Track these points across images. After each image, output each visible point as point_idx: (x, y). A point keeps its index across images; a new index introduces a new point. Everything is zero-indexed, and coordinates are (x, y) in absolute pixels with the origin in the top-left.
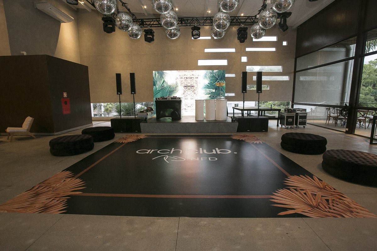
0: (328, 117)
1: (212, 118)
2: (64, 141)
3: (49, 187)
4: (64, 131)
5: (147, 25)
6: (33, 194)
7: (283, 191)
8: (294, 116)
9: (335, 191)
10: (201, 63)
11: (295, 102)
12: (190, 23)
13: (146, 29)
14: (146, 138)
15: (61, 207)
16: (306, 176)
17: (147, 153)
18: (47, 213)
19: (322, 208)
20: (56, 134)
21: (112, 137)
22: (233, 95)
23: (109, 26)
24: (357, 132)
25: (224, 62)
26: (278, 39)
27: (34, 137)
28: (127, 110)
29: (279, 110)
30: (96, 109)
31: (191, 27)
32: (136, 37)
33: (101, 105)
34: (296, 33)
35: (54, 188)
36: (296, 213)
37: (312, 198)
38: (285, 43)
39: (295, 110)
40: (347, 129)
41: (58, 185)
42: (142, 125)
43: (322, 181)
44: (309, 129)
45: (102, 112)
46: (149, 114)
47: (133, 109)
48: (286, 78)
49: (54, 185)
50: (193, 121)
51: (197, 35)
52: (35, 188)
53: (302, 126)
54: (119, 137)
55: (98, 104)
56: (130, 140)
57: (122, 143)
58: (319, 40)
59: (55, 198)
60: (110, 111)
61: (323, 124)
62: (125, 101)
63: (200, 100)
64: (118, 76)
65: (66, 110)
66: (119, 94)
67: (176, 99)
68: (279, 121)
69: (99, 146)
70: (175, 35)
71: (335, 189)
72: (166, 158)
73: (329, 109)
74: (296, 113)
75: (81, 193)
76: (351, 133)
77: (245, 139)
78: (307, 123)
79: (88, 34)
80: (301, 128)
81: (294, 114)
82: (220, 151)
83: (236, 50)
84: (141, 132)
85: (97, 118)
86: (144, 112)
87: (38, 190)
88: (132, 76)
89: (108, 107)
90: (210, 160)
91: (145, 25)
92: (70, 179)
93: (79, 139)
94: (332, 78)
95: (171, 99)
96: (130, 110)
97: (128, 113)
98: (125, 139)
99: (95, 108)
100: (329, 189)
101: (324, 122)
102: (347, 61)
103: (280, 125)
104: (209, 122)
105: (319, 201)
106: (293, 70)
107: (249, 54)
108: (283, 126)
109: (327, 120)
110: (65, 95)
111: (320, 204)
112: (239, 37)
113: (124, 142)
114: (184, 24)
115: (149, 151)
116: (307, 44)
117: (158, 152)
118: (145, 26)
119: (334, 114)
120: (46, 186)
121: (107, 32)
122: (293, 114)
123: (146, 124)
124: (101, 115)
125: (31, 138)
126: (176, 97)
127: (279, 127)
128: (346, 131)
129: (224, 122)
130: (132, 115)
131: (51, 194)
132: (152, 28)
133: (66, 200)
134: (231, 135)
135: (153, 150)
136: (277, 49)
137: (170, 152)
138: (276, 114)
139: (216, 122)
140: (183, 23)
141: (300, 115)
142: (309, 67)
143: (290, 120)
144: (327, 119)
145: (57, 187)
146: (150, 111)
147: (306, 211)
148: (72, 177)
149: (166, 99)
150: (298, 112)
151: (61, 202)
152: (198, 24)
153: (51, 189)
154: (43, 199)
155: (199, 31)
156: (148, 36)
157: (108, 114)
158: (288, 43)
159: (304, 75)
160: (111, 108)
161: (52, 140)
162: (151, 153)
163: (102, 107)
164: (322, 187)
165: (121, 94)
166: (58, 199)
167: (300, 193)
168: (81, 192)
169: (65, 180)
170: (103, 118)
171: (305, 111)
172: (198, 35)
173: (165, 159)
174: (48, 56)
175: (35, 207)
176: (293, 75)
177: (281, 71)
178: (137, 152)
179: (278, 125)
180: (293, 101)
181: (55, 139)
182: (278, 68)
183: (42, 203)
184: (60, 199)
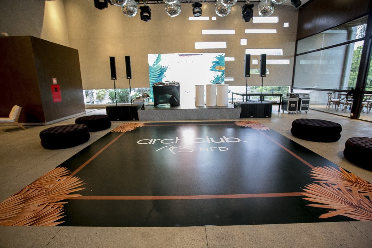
0: (328, 101)
1: (213, 104)
2: (57, 133)
3: (41, 188)
5: (143, 1)
6: (22, 199)
7: (313, 186)
8: (296, 101)
9: (369, 185)
11: (294, 87)
13: (143, 5)
14: (145, 126)
15: (56, 216)
16: (330, 166)
17: (150, 143)
19: (366, 208)
20: (47, 123)
21: (108, 126)
22: (232, 79)
23: (100, 1)
24: (362, 117)
25: (223, 45)
26: (279, 20)
27: (23, 127)
28: (121, 97)
29: (281, 95)
30: (88, 96)
31: (192, 3)
32: (132, 15)
33: (93, 92)
34: (298, 13)
35: (46, 190)
36: (339, 215)
37: (349, 195)
38: (286, 25)
39: (298, 95)
41: (52, 185)
42: (140, 112)
43: (350, 173)
44: (311, 115)
45: (95, 100)
46: (146, 101)
47: (127, 95)
48: (286, 62)
49: (48, 186)
50: (193, 107)
51: (198, 12)
52: (25, 191)
53: (304, 111)
54: (116, 125)
55: (90, 91)
56: (129, 129)
57: (120, 133)
58: (322, 21)
59: (49, 203)
60: (103, 98)
61: (324, 109)
62: (119, 88)
63: (200, 85)
64: (112, 60)
65: (57, 98)
66: (114, 79)
67: (174, 84)
68: (281, 106)
70: (175, 12)
71: (369, 183)
72: (171, 148)
73: (331, 94)
76: (356, 118)
77: (251, 126)
78: (310, 109)
80: (303, 113)
82: (228, 140)
83: (235, 32)
84: (139, 120)
85: (90, 105)
86: (141, 98)
87: (27, 193)
88: (128, 59)
89: (101, 94)
90: (220, 150)
92: (65, 178)
93: (73, 130)
94: (333, 62)
95: (170, 84)
96: (124, 97)
97: (122, 100)
98: (123, 128)
100: (363, 183)
101: (325, 107)
102: (348, 45)
103: (281, 111)
104: (210, 108)
105: (359, 198)
106: (293, 54)
107: (249, 37)
108: (285, 112)
109: (328, 105)
110: (55, 81)
111: (362, 203)
112: (245, 15)
113: (121, 131)
115: (151, 141)
116: (308, 26)
117: (162, 142)
118: (140, 2)
119: (334, 98)
120: (38, 188)
122: (296, 99)
123: (144, 111)
124: (93, 102)
125: (20, 129)
126: (175, 82)
127: (280, 113)
128: (351, 115)
129: (226, 108)
130: (126, 102)
131: (43, 198)
132: (149, 4)
133: (63, 206)
134: (235, 122)
135: (155, 140)
136: (278, 31)
137: (175, 141)
138: (278, 99)
139: (217, 108)
141: (303, 100)
142: (310, 50)
143: (293, 105)
144: (328, 103)
145: (50, 188)
146: (146, 97)
147: (349, 213)
148: (68, 175)
149: (164, 84)
150: (300, 97)
151: (56, 209)
152: (200, 1)
153: (44, 191)
154: (35, 206)
155: (201, 9)
156: (145, 14)
157: (101, 101)
158: (290, 25)
159: (305, 59)
160: (103, 95)
161: (43, 131)
162: (153, 143)
163: (94, 94)
164: (354, 180)
165: (116, 79)
166: (52, 205)
167: (333, 189)
168: (81, 194)
169: (59, 180)
170: (96, 105)
171: (308, 96)
172: (200, 13)
173: (171, 151)
174: (32, 37)
175: (25, 217)
176: (293, 58)
177: (282, 54)
178: (138, 142)
179: (279, 111)
180: (292, 86)
181: (46, 130)
182: (279, 52)
183: (34, 211)
184: (55, 205)
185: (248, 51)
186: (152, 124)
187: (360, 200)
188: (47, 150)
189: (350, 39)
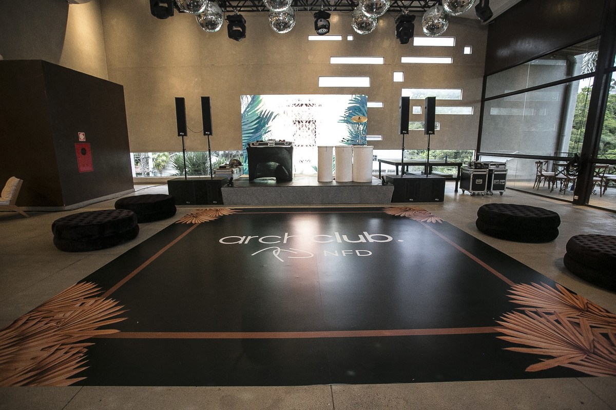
0: (537, 176)
1: (348, 178)
2: (81, 224)
3: (49, 319)
4: (81, 204)
5: (233, 7)
6: (14, 337)
7: (515, 317)
8: (486, 175)
9: (608, 314)
10: (324, 82)
11: (481, 151)
12: (311, 4)
13: (232, 14)
14: (234, 215)
15: (73, 367)
16: (542, 283)
17: (240, 242)
18: (41, 384)
19: (605, 354)
20: (66, 208)
21: (172, 213)
22: (378, 138)
23: (161, 5)
24: (592, 202)
25: (364, 82)
26: (457, 42)
27: (24, 214)
28: (194, 165)
29: (459, 165)
30: (139, 164)
31: (314, 12)
32: (214, 28)
33: (148, 157)
34: (486, 32)
35: (59, 321)
36: (558, 366)
37: (575, 332)
38: (467, 51)
39: (488, 165)
40: (576, 197)
41: (69, 314)
42: (224, 190)
43: (576, 294)
44: (509, 197)
45: (151, 169)
46: (235, 172)
47: (204, 163)
48: (467, 111)
49: (61, 315)
50: (314, 183)
51: (324, 27)
52: (20, 323)
53: (497, 192)
54: (185, 213)
55: (142, 155)
56: (205, 218)
57: (191, 224)
58: (527, 45)
59: (61, 345)
60: (164, 168)
61: (530, 188)
62: (192, 150)
63: (326, 147)
64: (180, 102)
65: (85, 165)
66: (183, 136)
67: (283, 144)
68: (459, 183)
69: (149, 230)
70: (286, 25)
71: (608, 312)
72: (277, 252)
73: (541, 163)
74: (490, 170)
75: (117, 331)
76: (583, 204)
77: (410, 215)
78: (507, 188)
79: (120, 26)
80: (496, 195)
81: (484, 172)
82: (372, 238)
83: (385, 61)
84: (223, 204)
85: (142, 179)
86: (227, 168)
87: (24, 328)
88: (206, 102)
89: (161, 161)
90: (359, 254)
91: (229, 7)
92: (92, 301)
93: (109, 218)
94: (544, 112)
95: (276, 144)
96: (199, 165)
97: (195, 170)
98: (196, 217)
99: (137, 162)
100: (597, 310)
101: (532, 184)
102: (568, 84)
103: (460, 191)
104: (342, 186)
105: (592, 337)
106: (479, 98)
107: (406, 68)
108: (466, 192)
109: (536, 181)
110: (82, 137)
111: (597, 345)
113: (193, 222)
114: (300, 6)
115: (243, 238)
116: (504, 52)
117: (260, 240)
118: (228, 9)
119: (546, 171)
120: (44, 318)
121: (157, 17)
123: (232, 189)
124: (148, 174)
125: (19, 217)
126: (284, 141)
127: (458, 194)
128: (574, 199)
129: (368, 185)
130: (203, 173)
131: (52, 336)
132: (242, 13)
133: (85, 350)
134: (384, 208)
135: (249, 238)
136: (454, 61)
137: (282, 239)
138: (454, 172)
139: (354, 185)
140: (299, 4)
141: (495, 173)
142: (506, 92)
143: (479, 181)
144: (536, 179)
145: (66, 318)
146: (237, 166)
148: (98, 296)
149: (267, 144)
150: (492, 167)
151: (74, 354)
152: (326, 8)
153: (53, 324)
154: (35, 350)
155: (328, 21)
156: (235, 28)
157: (161, 172)
158: (473, 50)
159: (498, 106)
160: (165, 161)
161: (58, 221)
162: (246, 242)
163: (150, 161)
164: (582, 306)
165: (186, 135)
167: (548, 321)
168: (117, 329)
169: (83, 304)
170: (152, 179)
171: (503, 166)
172: (326, 28)
173: (276, 255)
174: (45, 62)
175: (16, 369)
176: (479, 105)
177: (460, 98)
178: (221, 241)
179: (456, 191)
180: (478, 150)
181: (63, 219)
182: (456, 94)
183: (33, 359)
184: (72, 348)
185: (406, 93)
186: (244, 210)
187: (594, 340)
188: (63, 253)
189: (572, 76)
